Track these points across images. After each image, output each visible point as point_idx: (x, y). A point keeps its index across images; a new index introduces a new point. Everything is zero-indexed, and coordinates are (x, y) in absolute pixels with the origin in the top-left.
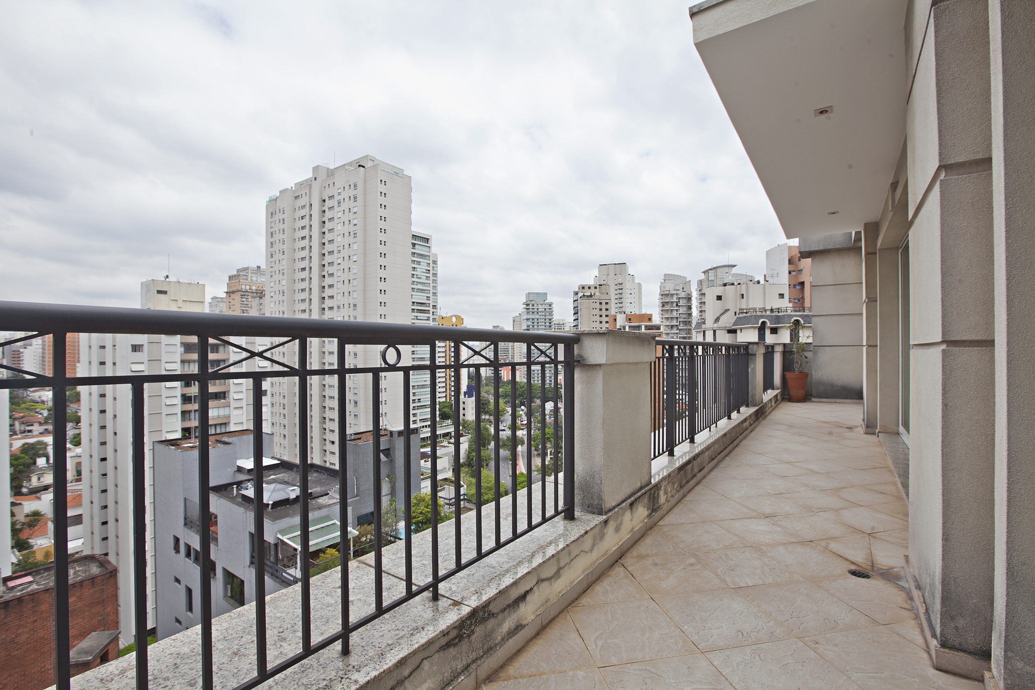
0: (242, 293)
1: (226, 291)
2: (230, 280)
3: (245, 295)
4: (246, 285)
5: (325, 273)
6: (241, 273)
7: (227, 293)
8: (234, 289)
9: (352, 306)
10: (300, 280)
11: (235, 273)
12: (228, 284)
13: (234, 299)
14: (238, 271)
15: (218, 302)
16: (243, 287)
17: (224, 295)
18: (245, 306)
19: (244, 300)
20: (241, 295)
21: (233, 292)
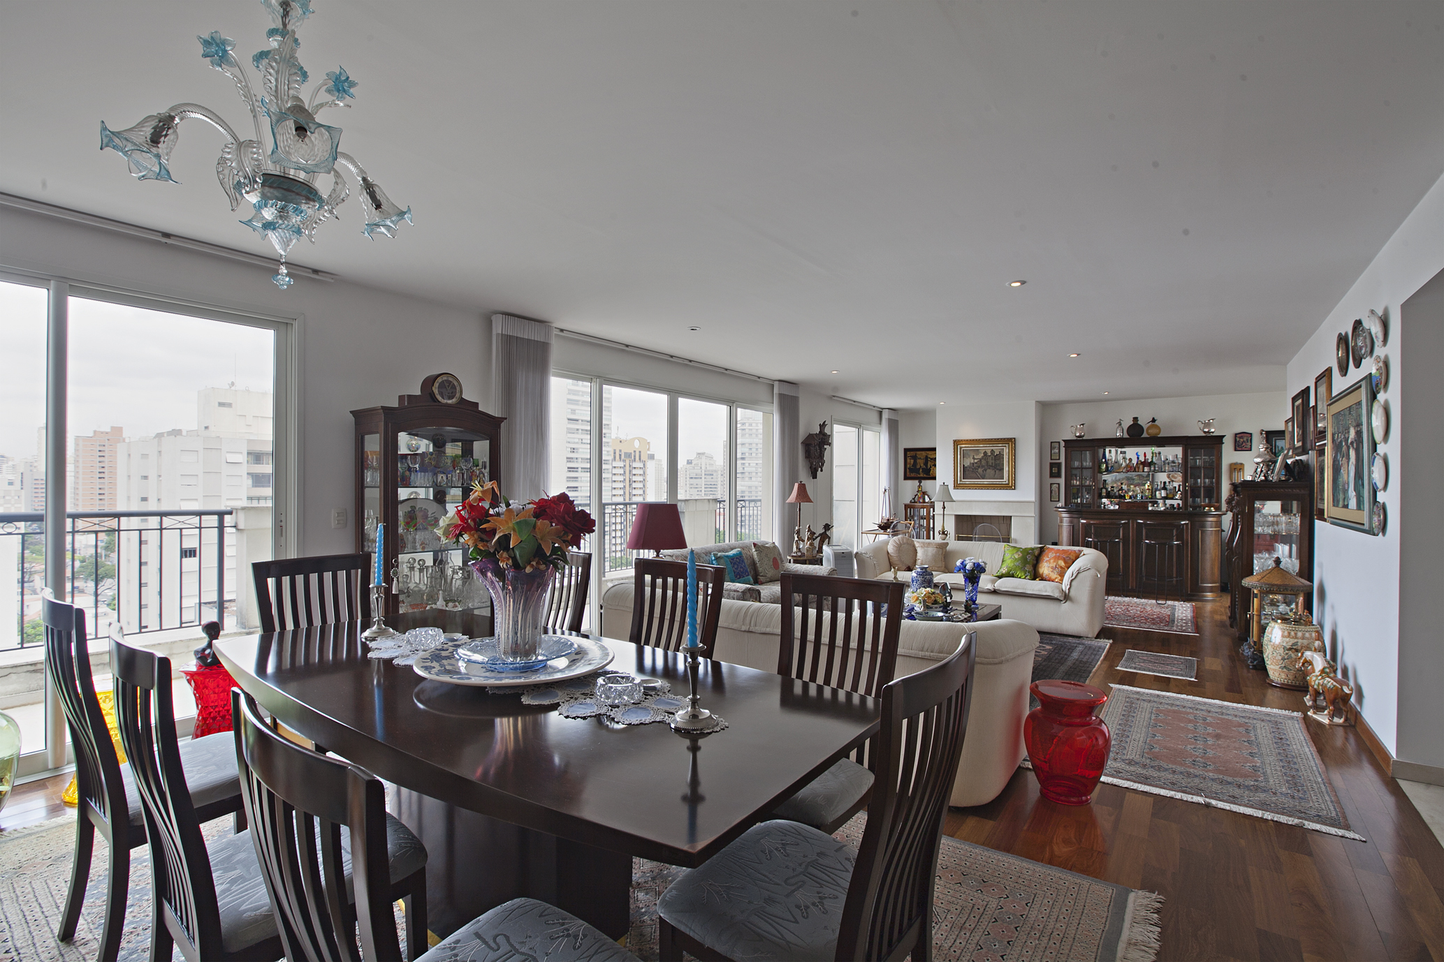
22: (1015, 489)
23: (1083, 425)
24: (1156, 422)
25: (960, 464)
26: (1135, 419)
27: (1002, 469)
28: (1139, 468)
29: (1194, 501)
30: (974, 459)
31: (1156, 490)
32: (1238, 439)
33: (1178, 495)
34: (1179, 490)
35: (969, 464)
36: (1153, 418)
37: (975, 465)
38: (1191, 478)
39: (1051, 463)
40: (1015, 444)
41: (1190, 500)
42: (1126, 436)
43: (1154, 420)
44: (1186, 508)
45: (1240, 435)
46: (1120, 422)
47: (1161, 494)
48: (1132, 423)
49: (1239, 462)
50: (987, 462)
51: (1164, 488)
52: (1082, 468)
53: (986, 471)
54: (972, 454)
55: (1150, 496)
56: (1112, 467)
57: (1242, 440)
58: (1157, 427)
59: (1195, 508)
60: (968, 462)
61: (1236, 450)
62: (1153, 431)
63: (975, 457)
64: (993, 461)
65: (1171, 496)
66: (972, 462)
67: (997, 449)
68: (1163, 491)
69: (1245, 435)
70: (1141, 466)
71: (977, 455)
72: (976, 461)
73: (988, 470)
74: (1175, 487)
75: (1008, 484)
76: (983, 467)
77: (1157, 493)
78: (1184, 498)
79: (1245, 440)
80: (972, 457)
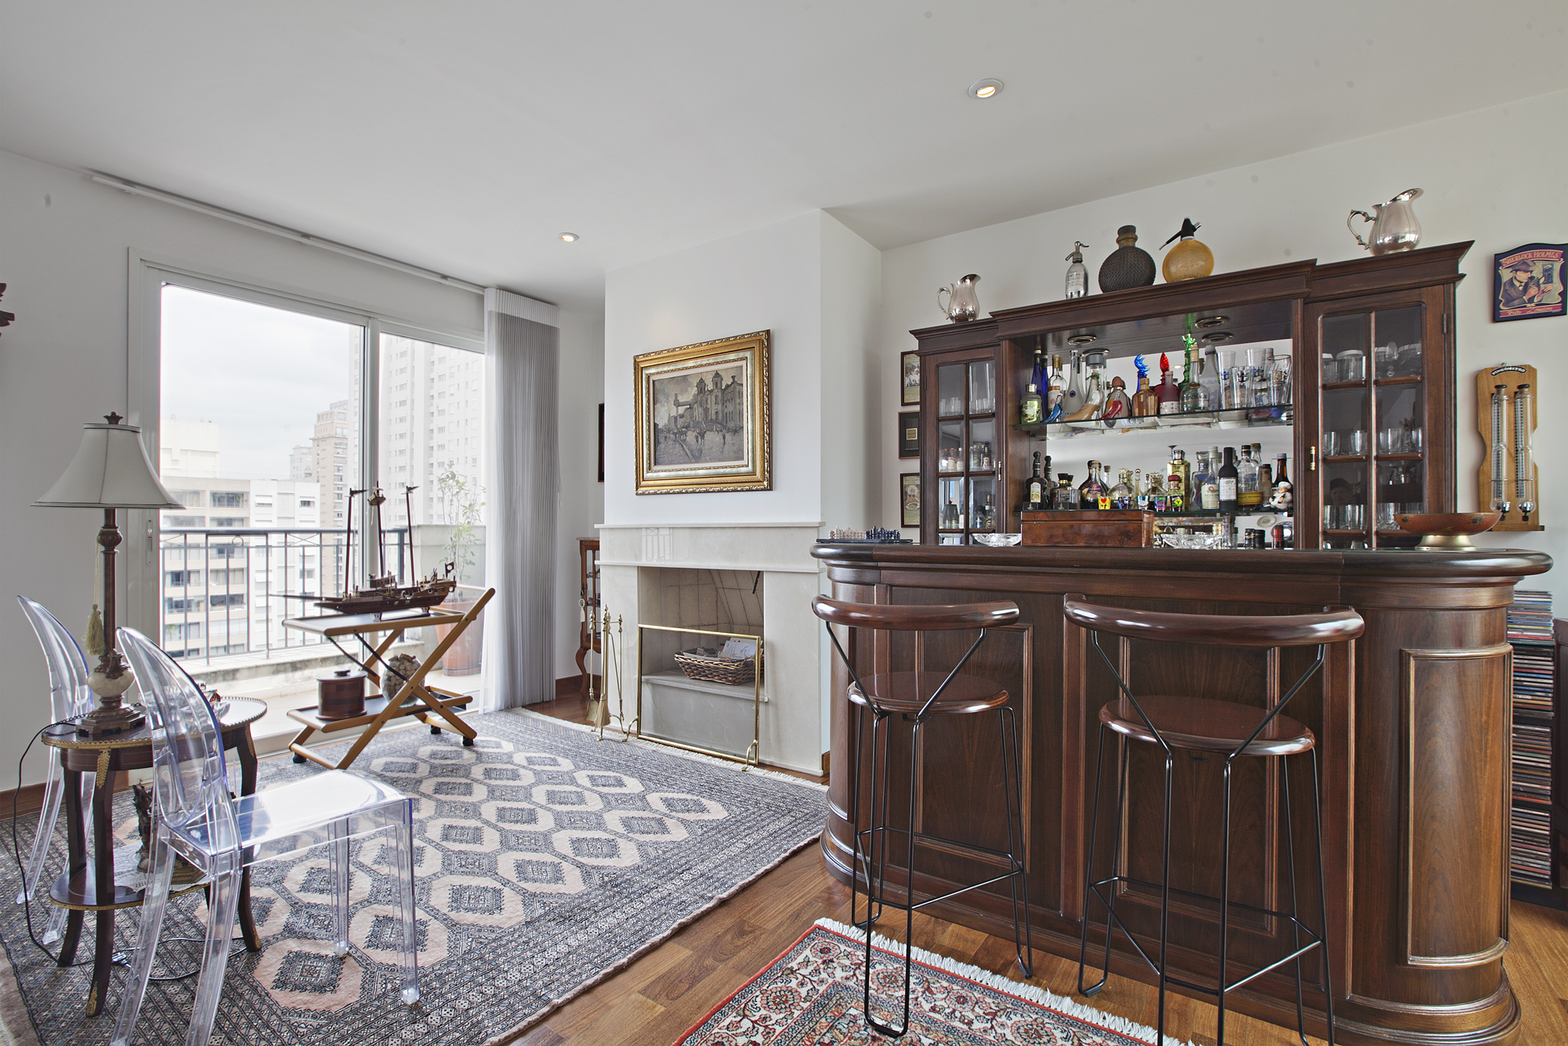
0: (337, 441)
1: (313, 436)
2: (318, 420)
3: (341, 444)
4: (343, 428)
5: (433, 409)
6: (337, 410)
7: (314, 440)
8: (325, 434)
9: (470, 460)
10: (398, 420)
11: (327, 409)
12: (316, 427)
13: (324, 450)
14: (332, 406)
15: (303, 454)
16: (339, 431)
17: (310, 444)
18: (340, 460)
19: (339, 450)
20: (336, 444)
21: (323, 439)
22: (770, 488)
23: (973, 277)
24: (1198, 236)
25: (649, 421)
26: (1127, 233)
27: (738, 430)
28: (1141, 406)
29: (1338, 517)
30: (678, 404)
31: (1201, 479)
32: (1506, 275)
33: (1278, 496)
34: (1282, 477)
35: (665, 421)
36: (1187, 222)
37: (680, 421)
38: (1326, 430)
39: (901, 415)
40: (769, 351)
41: (1325, 512)
42: (1095, 290)
43: (1188, 228)
44: (1311, 542)
45: (1517, 257)
46: (1077, 252)
47: (1217, 492)
48: (1116, 247)
49: (1511, 361)
50: (706, 410)
51: (1229, 471)
52: (968, 418)
53: (703, 437)
54: (672, 390)
55: (1179, 502)
56: (1059, 406)
57: (1523, 276)
58: (1203, 250)
59: (1339, 540)
60: (664, 415)
61: (1496, 317)
62: (1187, 269)
63: (681, 399)
64: (720, 407)
65: (1251, 499)
66: (674, 413)
67: (725, 365)
68: (1223, 481)
69: (1537, 252)
70: (1152, 400)
71: (684, 391)
72: (681, 410)
73: (709, 436)
74: (1268, 467)
75: (754, 473)
76: (697, 424)
77: (1205, 488)
78: (1303, 507)
79: (1537, 272)
80: (672, 400)
